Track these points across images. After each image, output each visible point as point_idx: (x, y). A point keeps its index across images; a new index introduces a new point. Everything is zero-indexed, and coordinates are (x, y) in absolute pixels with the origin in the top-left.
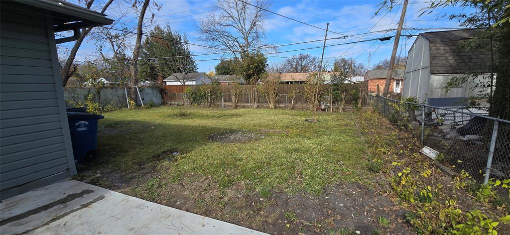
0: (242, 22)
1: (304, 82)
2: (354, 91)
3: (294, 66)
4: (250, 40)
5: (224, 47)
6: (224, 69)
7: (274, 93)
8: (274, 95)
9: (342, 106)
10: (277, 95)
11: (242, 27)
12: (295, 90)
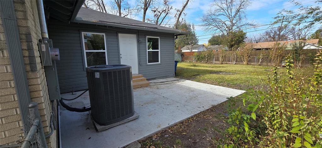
0: (229, 11)
1: (270, 48)
2: (311, 54)
3: (272, 36)
4: (234, 22)
5: (216, 28)
6: (214, 41)
7: (247, 56)
8: (247, 57)
9: (300, 64)
10: (249, 57)
11: (229, 14)
12: (263, 54)
